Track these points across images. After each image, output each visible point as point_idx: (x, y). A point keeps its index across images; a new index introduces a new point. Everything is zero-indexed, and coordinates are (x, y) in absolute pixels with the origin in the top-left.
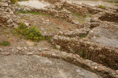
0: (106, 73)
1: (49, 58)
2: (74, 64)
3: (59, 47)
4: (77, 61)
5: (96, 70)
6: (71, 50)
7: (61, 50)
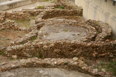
0: (66, 64)
1: (9, 71)
2: (35, 67)
3: (15, 56)
4: (37, 64)
5: (57, 65)
6: (28, 55)
7: (18, 58)
